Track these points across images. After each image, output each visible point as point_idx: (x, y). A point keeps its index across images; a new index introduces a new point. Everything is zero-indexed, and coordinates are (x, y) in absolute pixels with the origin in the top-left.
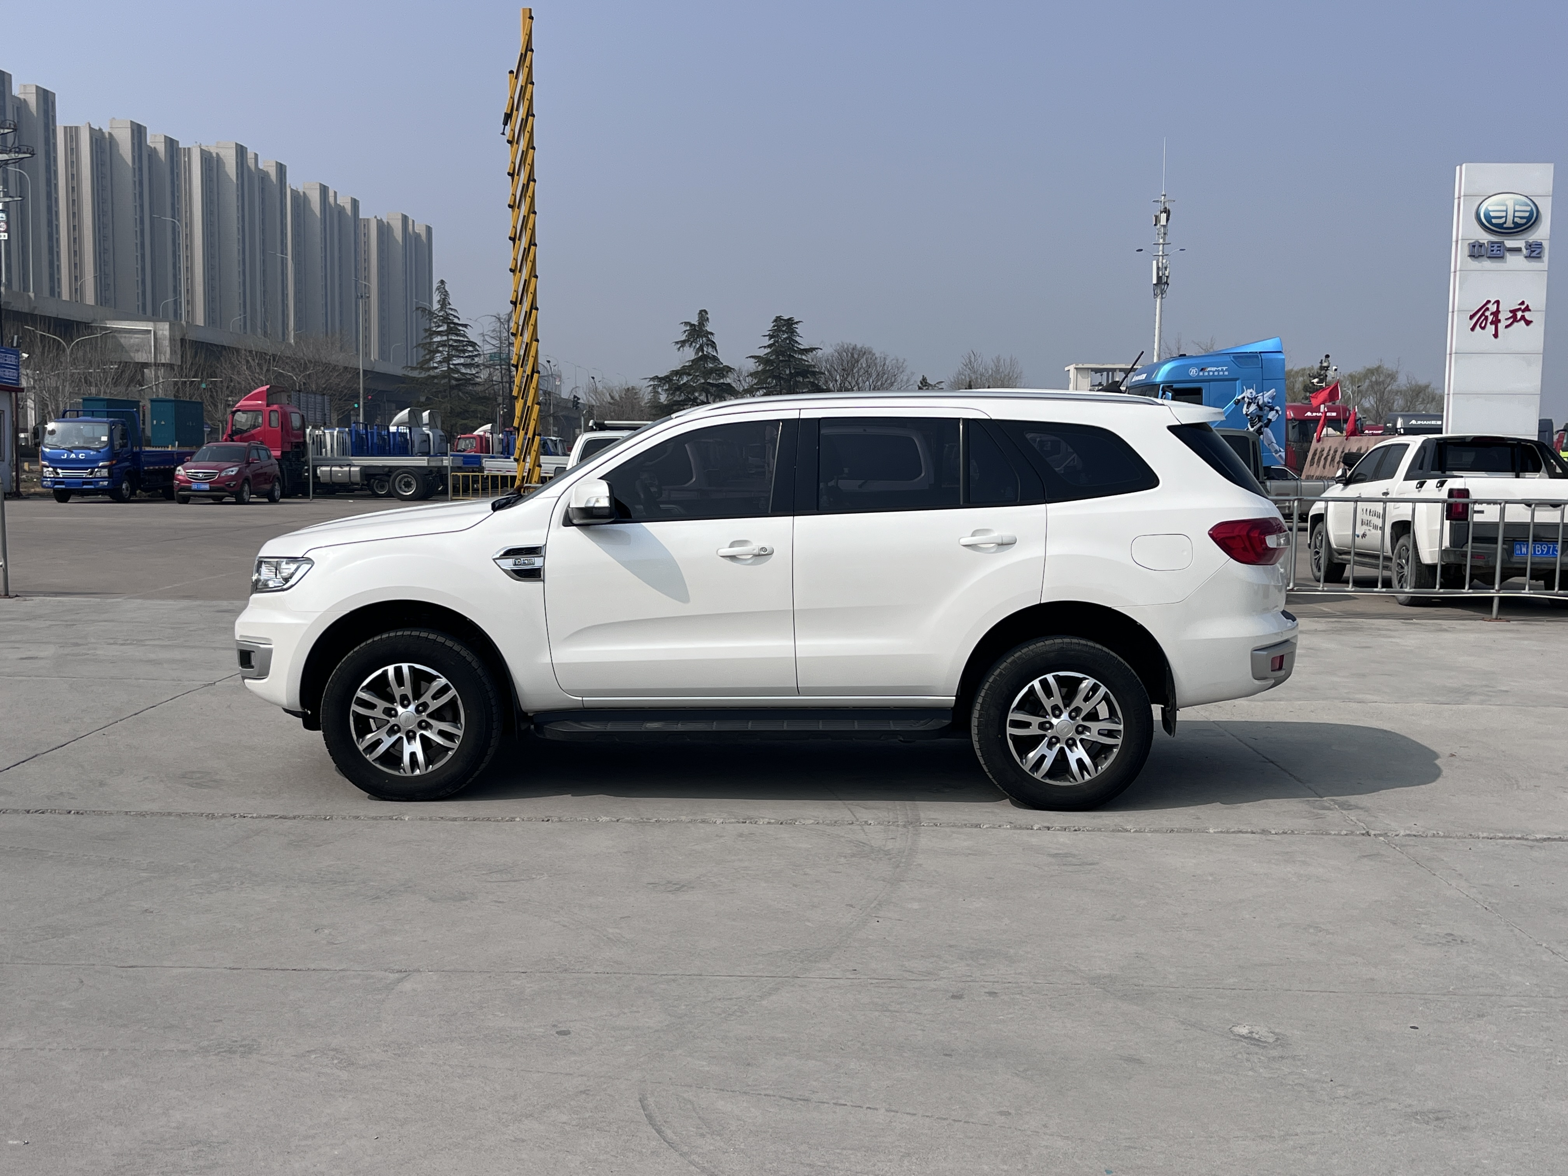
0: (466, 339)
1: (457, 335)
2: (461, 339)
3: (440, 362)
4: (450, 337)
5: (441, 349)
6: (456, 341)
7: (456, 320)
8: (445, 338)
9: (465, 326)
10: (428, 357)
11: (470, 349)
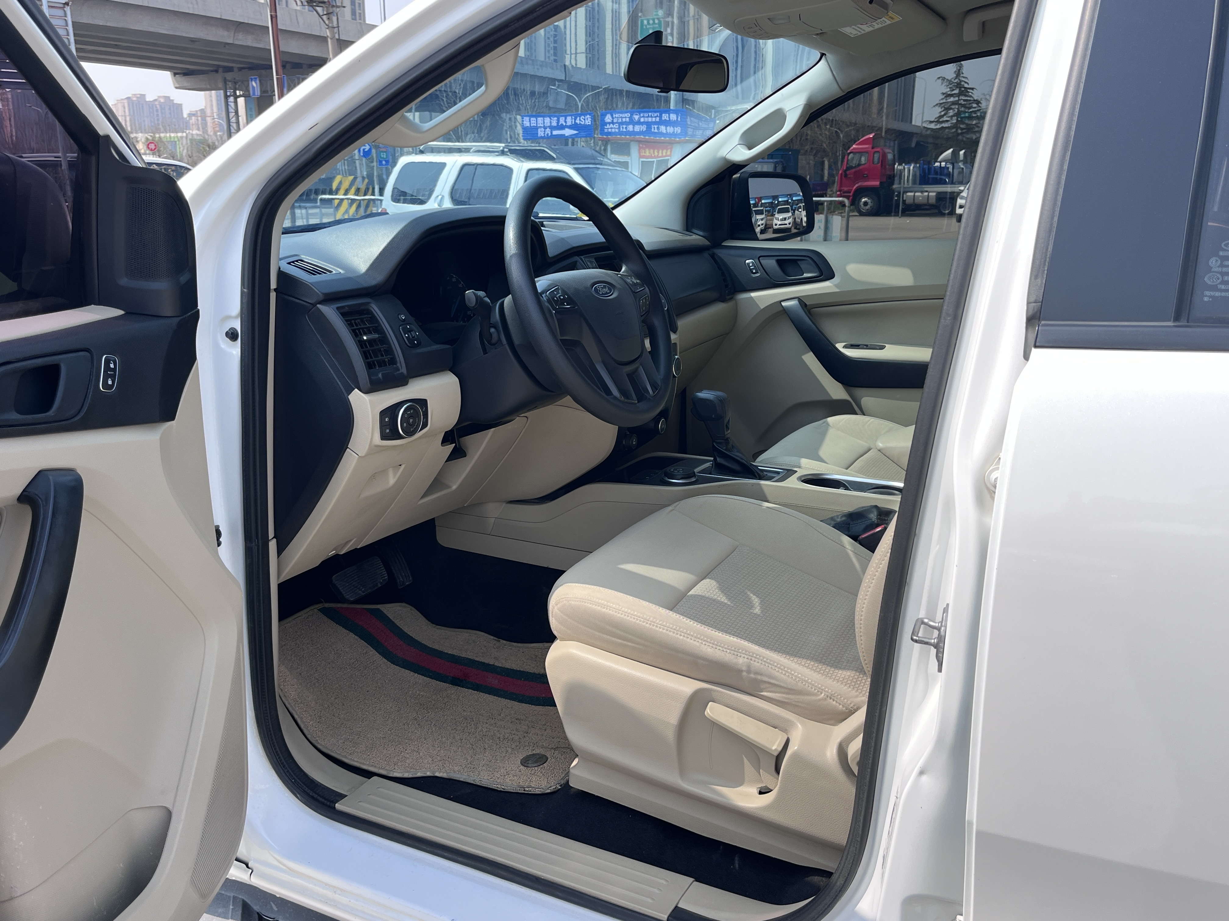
0: (972, 99)
1: (966, 96)
2: (969, 98)
3: (952, 116)
4: (960, 98)
5: (953, 107)
6: (964, 100)
7: (966, 86)
8: (957, 99)
9: (973, 89)
10: (943, 113)
11: (975, 105)
